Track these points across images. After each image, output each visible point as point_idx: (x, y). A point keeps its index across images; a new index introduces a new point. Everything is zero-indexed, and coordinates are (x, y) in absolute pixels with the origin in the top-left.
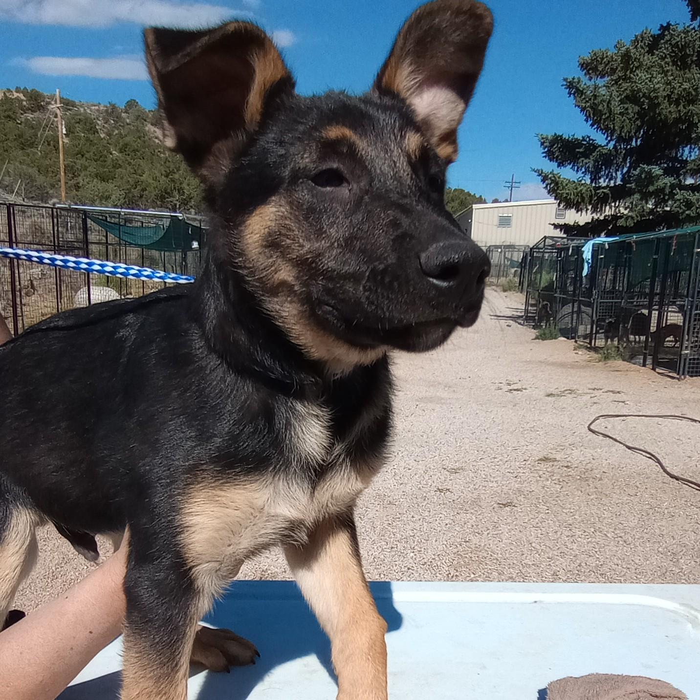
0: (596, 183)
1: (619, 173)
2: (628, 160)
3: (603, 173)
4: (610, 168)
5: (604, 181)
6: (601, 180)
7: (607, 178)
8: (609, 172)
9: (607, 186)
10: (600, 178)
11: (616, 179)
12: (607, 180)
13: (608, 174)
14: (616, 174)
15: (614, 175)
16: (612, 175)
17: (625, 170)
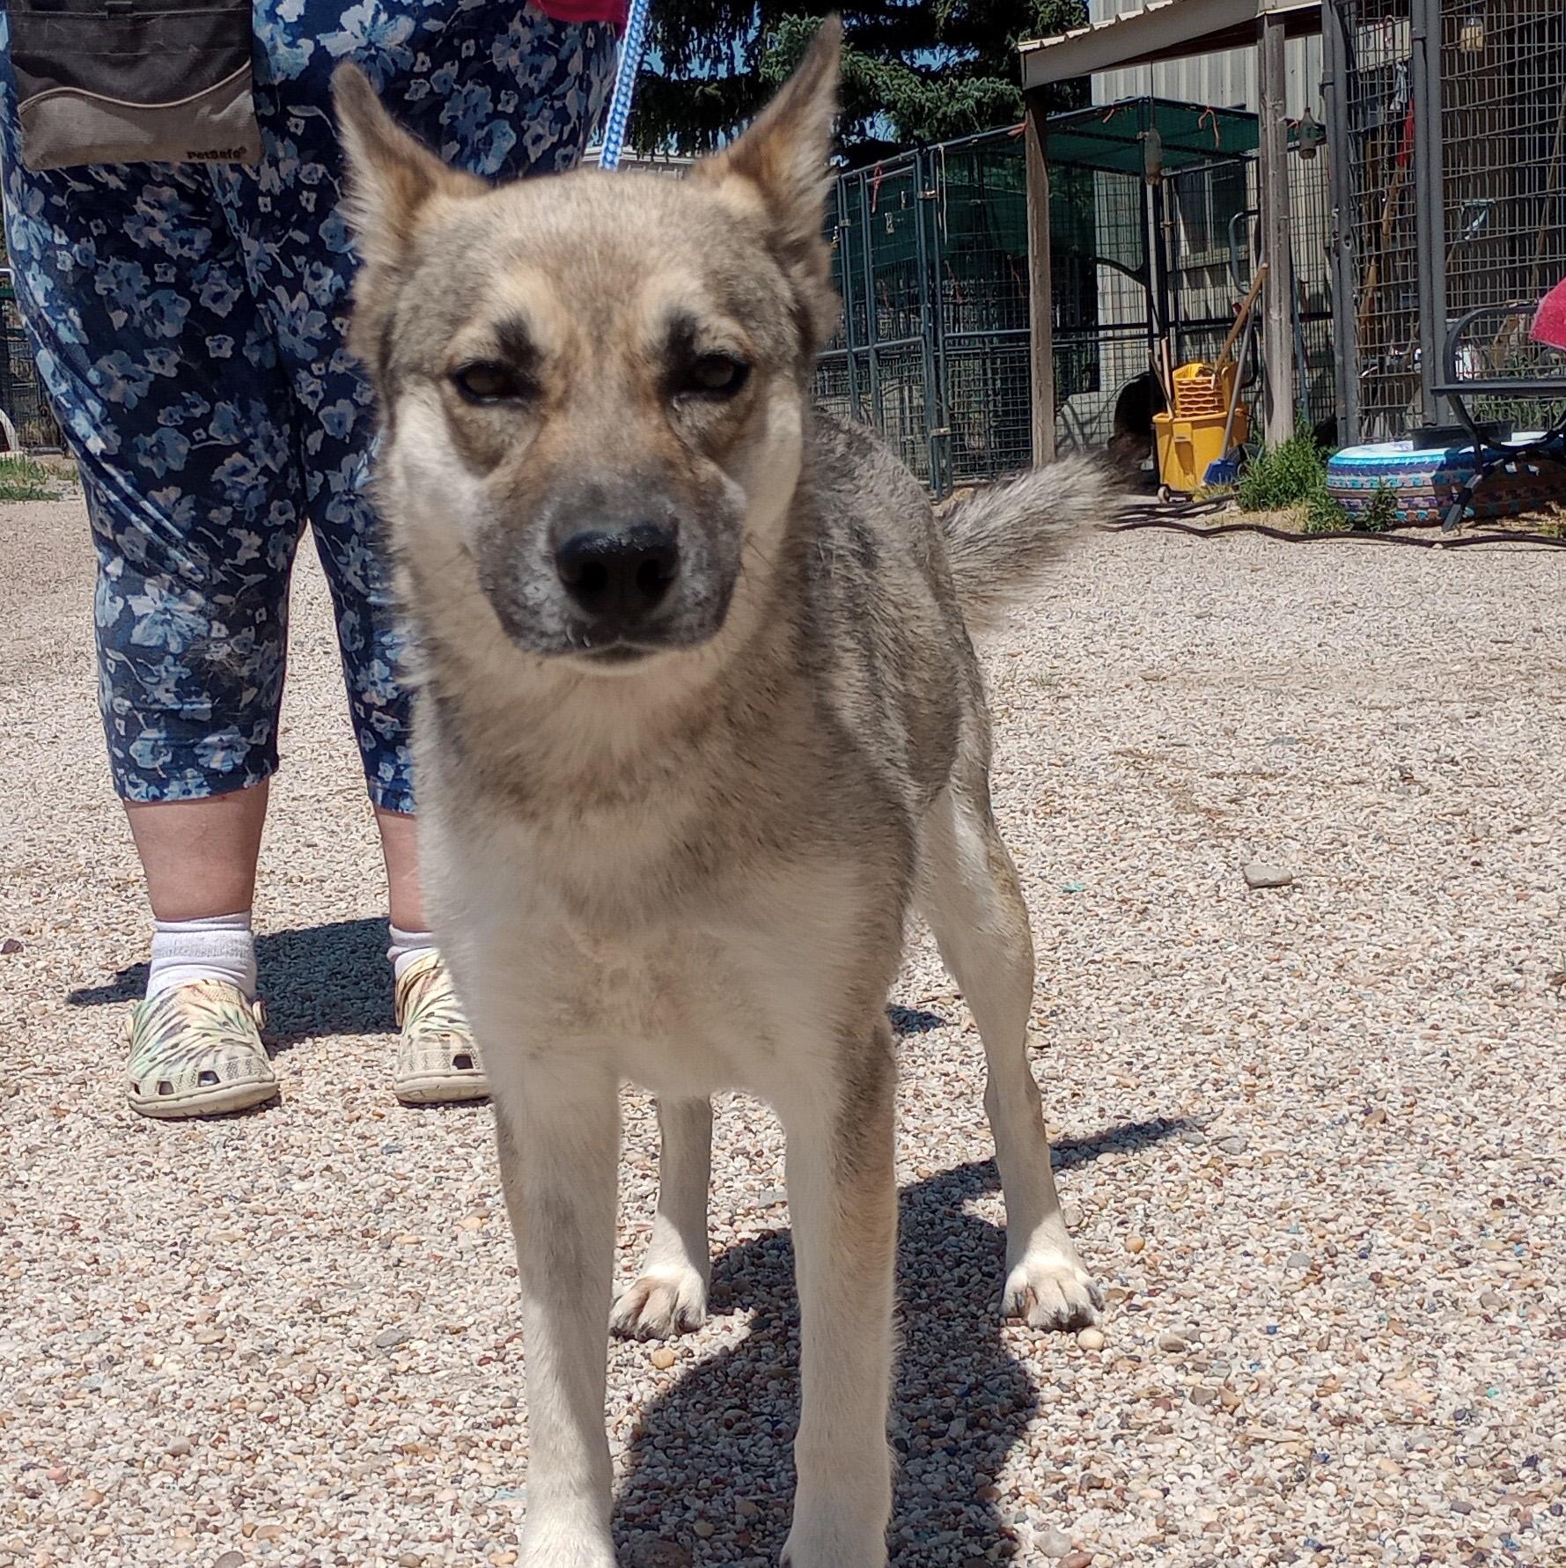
0: (678, 72)
1: (737, 44)
2: (756, 12)
3: (693, 45)
4: (712, 32)
5: (702, 66)
6: (694, 64)
7: (706, 58)
8: (711, 41)
9: (712, 79)
10: (688, 59)
11: (731, 58)
12: (708, 62)
13: (707, 47)
14: (730, 47)
15: (724, 48)
16: (718, 48)
17: (752, 34)
